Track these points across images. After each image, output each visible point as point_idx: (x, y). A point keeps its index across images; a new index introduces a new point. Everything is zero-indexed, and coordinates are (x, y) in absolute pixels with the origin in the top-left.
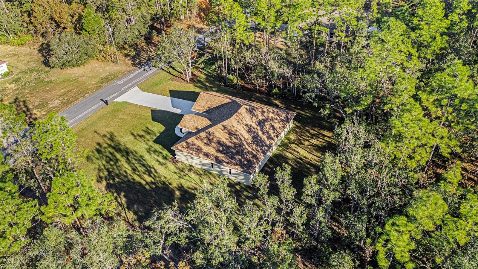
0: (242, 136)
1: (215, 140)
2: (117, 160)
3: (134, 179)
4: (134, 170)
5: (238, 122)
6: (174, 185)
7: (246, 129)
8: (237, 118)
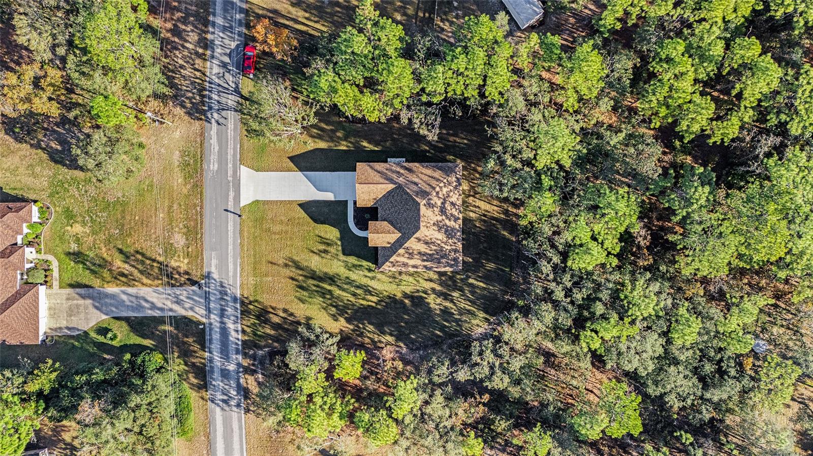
0: (437, 239)
1: (415, 252)
2: (330, 291)
3: (362, 305)
4: (354, 295)
6: (399, 295)
7: (436, 229)
8: (424, 224)
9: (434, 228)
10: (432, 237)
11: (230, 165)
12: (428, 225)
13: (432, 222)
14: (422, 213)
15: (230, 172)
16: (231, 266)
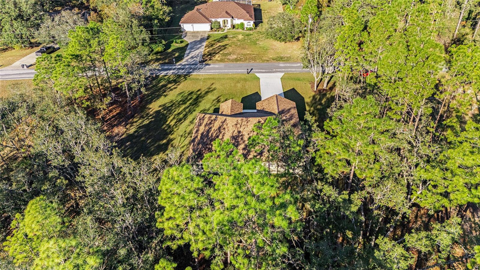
0: (223, 136)
1: (212, 125)
2: (185, 103)
3: (169, 118)
5: (236, 125)
6: (171, 136)
7: (234, 134)
8: (239, 121)
9: (236, 131)
10: (226, 130)
11: (284, 70)
12: (239, 126)
13: (241, 130)
14: (250, 119)
15: (278, 70)
16: (212, 71)
